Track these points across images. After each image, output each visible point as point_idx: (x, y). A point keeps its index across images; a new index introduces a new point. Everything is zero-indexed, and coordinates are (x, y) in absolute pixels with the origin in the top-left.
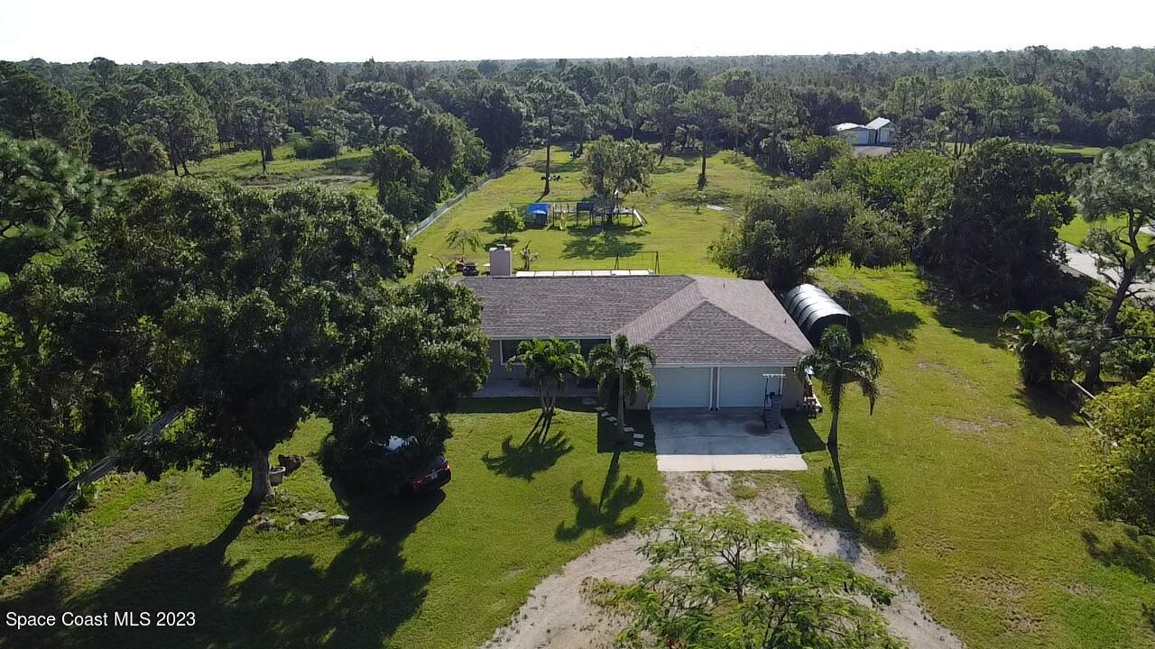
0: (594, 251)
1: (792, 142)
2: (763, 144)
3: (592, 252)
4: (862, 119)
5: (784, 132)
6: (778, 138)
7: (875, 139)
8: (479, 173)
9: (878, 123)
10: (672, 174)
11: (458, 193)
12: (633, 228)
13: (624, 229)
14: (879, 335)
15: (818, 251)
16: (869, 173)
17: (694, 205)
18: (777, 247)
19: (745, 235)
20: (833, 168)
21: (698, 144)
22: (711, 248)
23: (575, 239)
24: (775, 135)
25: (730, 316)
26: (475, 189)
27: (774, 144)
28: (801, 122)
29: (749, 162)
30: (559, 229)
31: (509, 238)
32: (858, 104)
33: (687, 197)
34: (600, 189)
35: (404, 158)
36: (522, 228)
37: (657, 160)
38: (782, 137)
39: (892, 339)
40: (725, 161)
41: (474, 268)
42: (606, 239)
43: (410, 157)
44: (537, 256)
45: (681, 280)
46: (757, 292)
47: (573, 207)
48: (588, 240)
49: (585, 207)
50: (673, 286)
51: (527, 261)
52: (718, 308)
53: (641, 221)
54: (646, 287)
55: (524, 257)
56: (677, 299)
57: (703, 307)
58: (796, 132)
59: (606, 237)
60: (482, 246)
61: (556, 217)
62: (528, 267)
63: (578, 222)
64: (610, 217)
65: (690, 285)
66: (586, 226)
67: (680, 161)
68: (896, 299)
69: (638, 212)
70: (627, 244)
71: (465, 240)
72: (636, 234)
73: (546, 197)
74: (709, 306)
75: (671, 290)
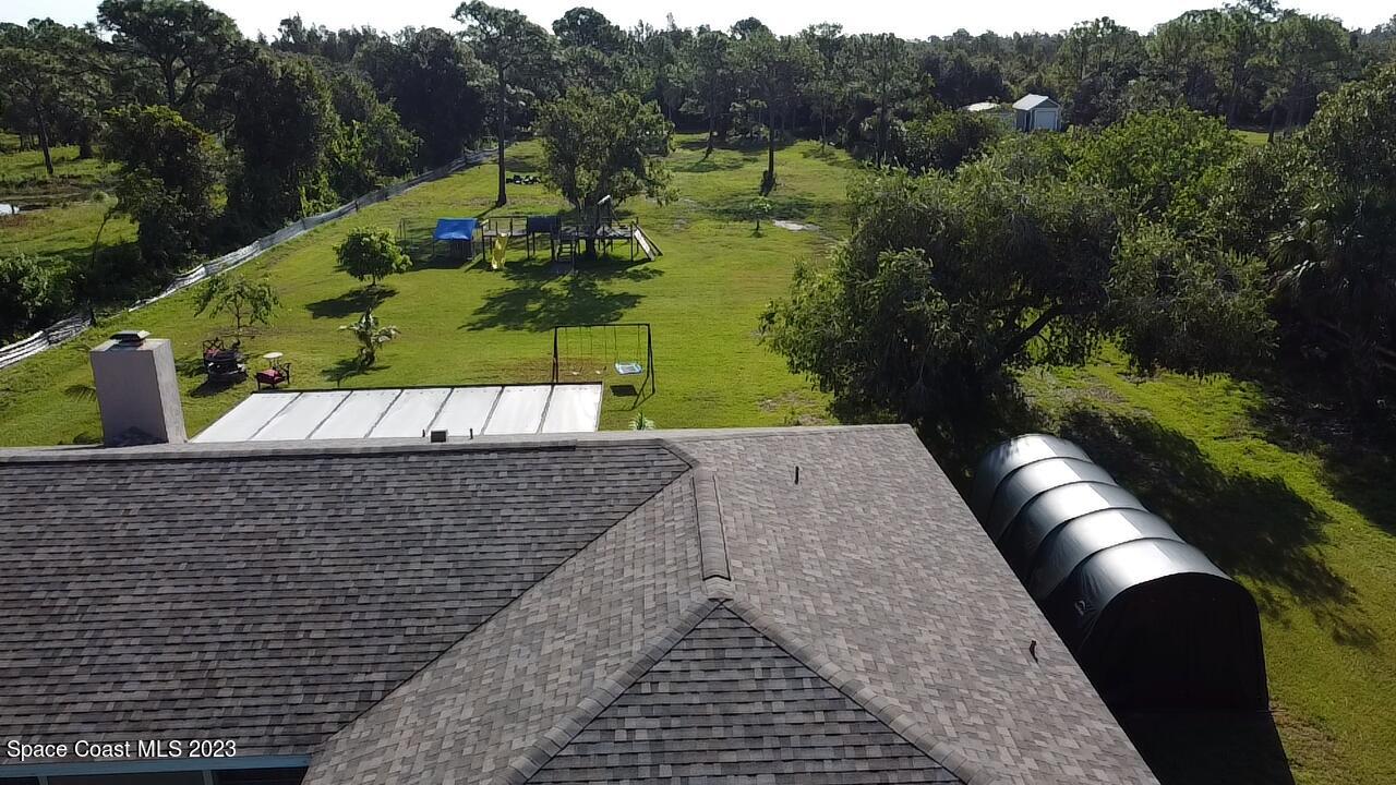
0: (539, 311)
1: (911, 122)
2: (865, 126)
3: (533, 315)
4: (1006, 97)
5: (900, 106)
6: (889, 115)
7: (1027, 123)
8: (400, 173)
9: (1029, 102)
10: (720, 173)
11: (343, 203)
12: (632, 263)
13: (616, 266)
17: (751, 221)
18: (939, 320)
19: (851, 287)
20: (988, 156)
21: (764, 131)
22: (770, 317)
23: (512, 285)
24: (885, 111)
26: (384, 196)
27: (883, 125)
28: (922, 92)
29: (843, 155)
30: (490, 269)
31: (379, 288)
32: (998, 75)
33: (739, 207)
34: (570, 191)
35: (171, 130)
36: (404, 267)
37: (699, 154)
38: (896, 114)
39: (1290, 596)
40: (806, 155)
41: (233, 364)
42: (573, 285)
43: (185, 127)
44: (393, 332)
45: (649, 464)
46: (900, 481)
47: (520, 226)
48: (536, 288)
49: (539, 226)
50: (615, 490)
51: (369, 345)
52: (766, 633)
53: (648, 250)
54: (517, 493)
55: (363, 336)
56: (619, 554)
57: (705, 634)
58: (916, 106)
59: (574, 283)
60: (309, 307)
61: (488, 243)
62: (371, 357)
63: (531, 252)
64: (590, 244)
65: (676, 486)
66: (543, 260)
67: (737, 155)
68: (1215, 439)
69: (642, 234)
70: (612, 297)
71: (239, 298)
72: (636, 276)
73: (497, 209)
74: (729, 624)
75: (604, 509)
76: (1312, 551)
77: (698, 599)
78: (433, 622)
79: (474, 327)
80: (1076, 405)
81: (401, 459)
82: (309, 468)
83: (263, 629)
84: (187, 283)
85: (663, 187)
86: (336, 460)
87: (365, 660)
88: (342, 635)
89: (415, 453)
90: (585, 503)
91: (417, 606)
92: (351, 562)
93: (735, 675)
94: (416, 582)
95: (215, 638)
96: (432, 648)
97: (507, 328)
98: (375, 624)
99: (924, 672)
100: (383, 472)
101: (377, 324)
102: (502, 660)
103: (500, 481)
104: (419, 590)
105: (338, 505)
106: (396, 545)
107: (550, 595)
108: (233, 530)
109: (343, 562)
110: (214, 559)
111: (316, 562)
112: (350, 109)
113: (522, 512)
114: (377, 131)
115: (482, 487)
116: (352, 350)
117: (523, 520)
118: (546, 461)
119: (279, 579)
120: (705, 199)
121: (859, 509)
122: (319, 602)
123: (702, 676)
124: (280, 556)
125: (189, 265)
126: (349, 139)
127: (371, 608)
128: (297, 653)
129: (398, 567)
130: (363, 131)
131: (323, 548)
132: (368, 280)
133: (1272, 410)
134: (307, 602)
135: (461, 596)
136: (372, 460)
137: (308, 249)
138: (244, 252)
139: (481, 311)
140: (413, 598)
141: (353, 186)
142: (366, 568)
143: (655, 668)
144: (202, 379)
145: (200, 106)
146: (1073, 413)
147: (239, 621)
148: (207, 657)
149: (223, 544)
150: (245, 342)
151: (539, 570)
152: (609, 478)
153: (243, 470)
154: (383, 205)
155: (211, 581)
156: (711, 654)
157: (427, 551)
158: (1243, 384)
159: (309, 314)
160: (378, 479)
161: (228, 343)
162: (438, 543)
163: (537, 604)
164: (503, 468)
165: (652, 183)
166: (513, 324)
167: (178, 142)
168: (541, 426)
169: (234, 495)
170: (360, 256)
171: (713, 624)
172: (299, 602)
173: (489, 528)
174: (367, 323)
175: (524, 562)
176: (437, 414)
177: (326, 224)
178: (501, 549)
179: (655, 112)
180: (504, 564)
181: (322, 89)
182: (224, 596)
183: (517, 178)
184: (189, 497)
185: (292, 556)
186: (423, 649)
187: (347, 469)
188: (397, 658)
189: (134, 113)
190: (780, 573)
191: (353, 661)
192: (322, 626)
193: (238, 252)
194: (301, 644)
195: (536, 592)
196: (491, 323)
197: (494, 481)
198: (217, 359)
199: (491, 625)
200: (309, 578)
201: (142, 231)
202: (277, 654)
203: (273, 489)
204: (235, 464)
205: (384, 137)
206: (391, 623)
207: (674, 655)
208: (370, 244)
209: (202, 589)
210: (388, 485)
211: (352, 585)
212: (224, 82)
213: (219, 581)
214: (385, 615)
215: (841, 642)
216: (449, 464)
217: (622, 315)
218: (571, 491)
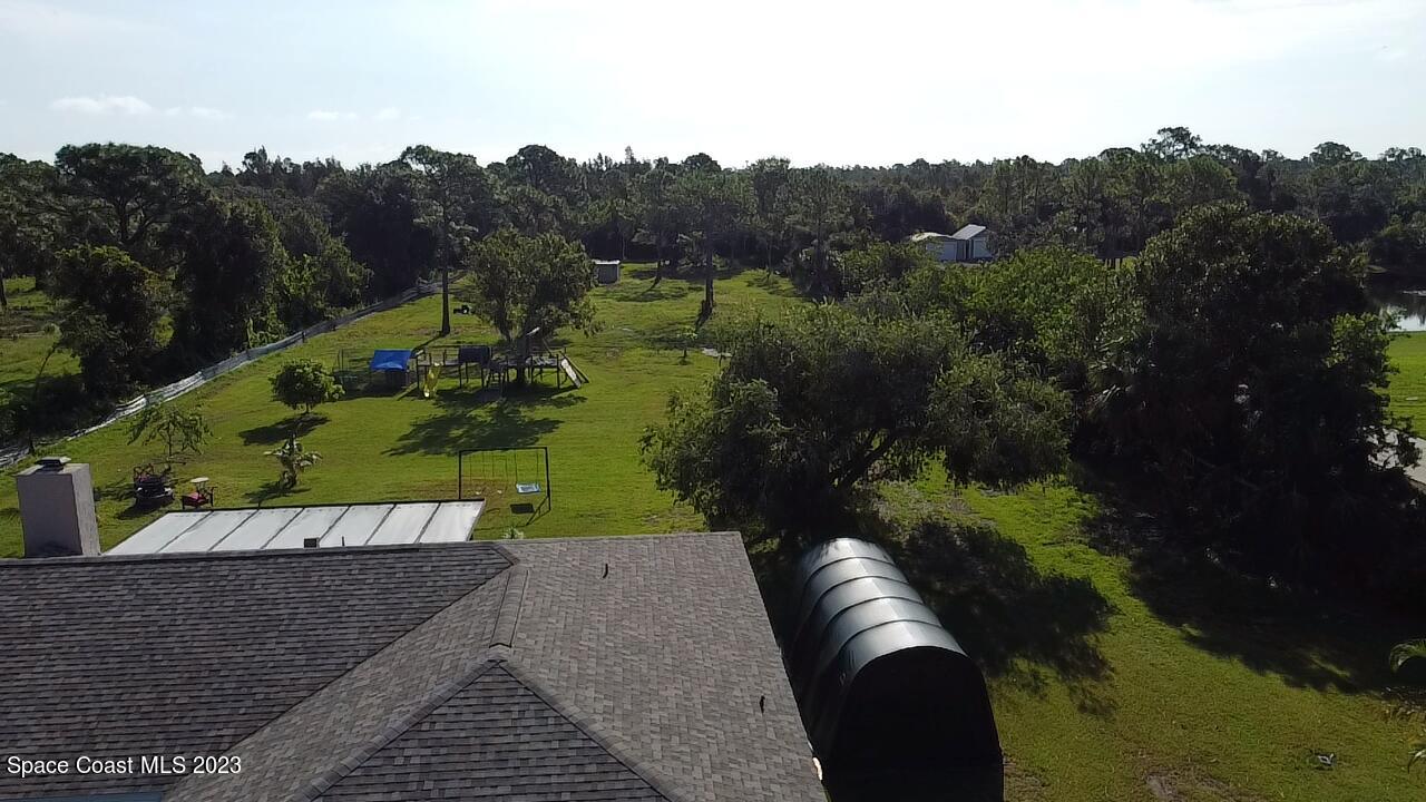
0: (460, 437)
1: (847, 255)
2: (803, 257)
3: (454, 440)
4: (946, 227)
5: (835, 238)
6: (826, 247)
7: (965, 251)
8: (349, 302)
9: (969, 232)
10: (664, 302)
11: (290, 334)
12: (558, 390)
13: (541, 393)
14: (1022, 664)
15: (876, 444)
16: (966, 291)
17: (681, 349)
18: (778, 441)
20: (908, 286)
21: (717, 261)
22: (647, 440)
23: (440, 412)
24: (820, 243)
25: (561, 718)
26: (332, 327)
27: (820, 256)
28: (858, 224)
29: (785, 284)
30: (423, 397)
31: (311, 416)
32: (941, 207)
33: (674, 336)
34: (503, 324)
35: (118, 269)
36: (336, 396)
37: (648, 283)
38: (833, 245)
39: (1055, 675)
40: (750, 284)
41: (161, 488)
42: (499, 412)
43: (132, 266)
44: (314, 457)
45: (478, 562)
46: (706, 577)
47: (453, 355)
48: (464, 415)
49: (473, 356)
50: (445, 583)
51: (291, 468)
52: (528, 685)
53: (574, 378)
54: (365, 587)
55: (285, 461)
56: (437, 633)
57: (479, 686)
58: (851, 238)
59: (500, 409)
60: (241, 435)
61: (421, 373)
62: (293, 481)
63: (464, 381)
64: (520, 372)
65: (497, 579)
66: (474, 389)
67: (683, 284)
68: (1044, 545)
69: (570, 364)
70: (533, 423)
71: (171, 426)
72: (559, 404)
73: (440, 339)
74: (500, 679)
75: (434, 598)
76: (1090, 639)
77: (481, 660)
78: (279, 689)
79: (396, 452)
80: (930, 517)
81: (271, 561)
82: (192, 569)
83: (138, 697)
84: (127, 413)
85: (589, 319)
86: (216, 563)
87: (219, 719)
88: (203, 701)
89: (282, 556)
90: (420, 594)
91: (267, 677)
92: (218, 643)
93: (497, 716)
94: (270, 658)
95: (98, 705)
96: (275, 709)
97: (426, 453)
98: (230, 692)
99: (655, 716)
100: (254, 572)
101: (300, 450)
102: (325, 715)
103: (351, 577)
104: (271, 664)
105: (213, 599)
106: (257, 629)
107: (377, 665)
108: (122, 619)
109: (212, 643)
110: (103, 643)
111: (188, 644)
112: (299, 244)
113: (366, 602)
114: (328, 264)
115: (337, 583)
116: (274, 475)
117: (366, 608)
118: (392, 561)
119: (156, 658)
120: (642, 328)
121: (655, 599)
122: (187, 675)
123: (470, 717)
124: (159, 640)
125: (131, 395)
126: (299, 273)
127: (230, 679)
128: (164, 715)
129: (257, 647)
130: (314, 265)
131: (196, 633)
132: (302, 409)
133: (1102, 519)
134: (176, 675)
135: (305, 669)
136: (245, 562)
137: (252, 379)
138: (187, 383)
139: (406, 437)
140: (264, 671)
141: (300, 317)
142: (229, 648)
143: (435, 712)
144: (132, 502)
145: (151, 244)
146: (925, 524)
147: (120, 691)
148: (89, 719)
149: (113, 631)
150: (176, 468)
151: (372, 647)
152: (443, 574)
153: (136, 572)
154: (330, 335)
155: (98, 660)
156: (481, 701)
157: (282, 634)
158: (1086, 497)
159: (241, 441)
160: (250, 577)
161: (159, 470)
162: (292, 628)
163: (364, 674)
164: (355, 566)
165: (574, 316)
166: (434, 448)
167: (125, 279)
168: (420, 537)
169: (126, 592)
170: (293, 386)
171: (488, 679)
172: (170, 676)
173: (336, 615)
174: (291, 449)
175: (361, 642)
176: (330, 528)
177: (271, 354)
178: (344, 631)
179: (579, 250)
180: (344, 643)
181: (270, 229)
182: (108, 672)
183: (465, 307)
184: (88, 594)
185: (169, 639)
186: (269, 709)
187: (224, 569)
188: (246, 717)
189: (84, 253)
190: (558, 643)
191: (209, 720)
192: (187, 694)
193: (181, 383)
194: (167, 708)
195: (366, 665)
196: (413, 449)
197: (347, 577)
198: (145, 484)
199: (326, 690)
200: (180, 657)
201: (84, 363)
202: (147, 716)
203: (160, 586)
204: (130, 566)
205: (334, 271)
206: (244, 690)
207: (451, 703)
208: (301, 377)
209: (91, 667)
210: (257, 582)
211: (217, 661)
212: (176, 221)
213: (106, 660)
214: (240, 685)
215: (591, 693)
216: (310, 564)
217: (537, 439)
218: (409, 585)
